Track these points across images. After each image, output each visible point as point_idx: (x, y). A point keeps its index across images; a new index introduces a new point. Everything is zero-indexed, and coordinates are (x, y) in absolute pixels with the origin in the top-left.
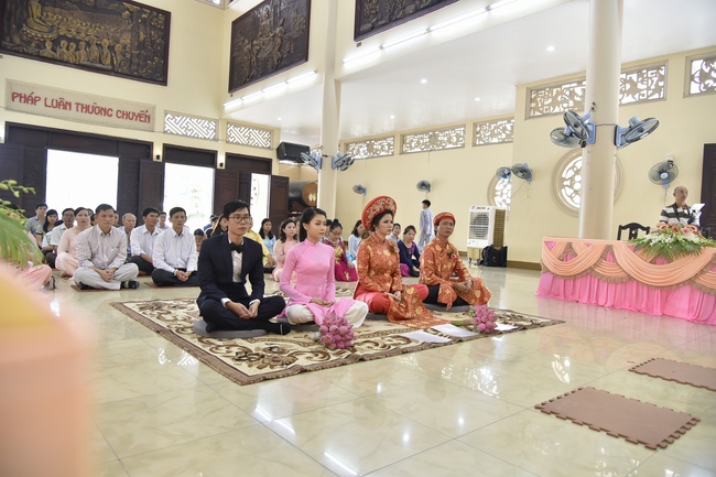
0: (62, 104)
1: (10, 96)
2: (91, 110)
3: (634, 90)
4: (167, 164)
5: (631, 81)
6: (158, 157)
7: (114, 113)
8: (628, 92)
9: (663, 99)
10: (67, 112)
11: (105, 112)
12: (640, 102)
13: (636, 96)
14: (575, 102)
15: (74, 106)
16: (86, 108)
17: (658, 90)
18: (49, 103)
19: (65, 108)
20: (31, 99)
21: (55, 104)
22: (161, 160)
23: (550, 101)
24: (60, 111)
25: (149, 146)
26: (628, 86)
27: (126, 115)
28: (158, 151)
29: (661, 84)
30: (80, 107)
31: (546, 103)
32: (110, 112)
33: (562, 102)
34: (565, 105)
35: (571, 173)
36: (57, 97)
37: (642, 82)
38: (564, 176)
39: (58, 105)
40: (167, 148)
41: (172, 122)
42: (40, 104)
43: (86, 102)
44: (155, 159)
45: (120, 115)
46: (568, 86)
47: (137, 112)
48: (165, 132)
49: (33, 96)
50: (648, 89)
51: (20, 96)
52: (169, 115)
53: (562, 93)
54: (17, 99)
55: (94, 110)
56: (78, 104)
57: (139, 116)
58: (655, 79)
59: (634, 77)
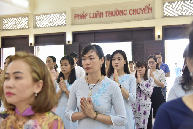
0: (99, 15)
1: (73, 17)
2: (114, 14)
4: (166, 41)
6: (159, 37)
7: (128, 12)
10: (101, 18)
11: (122, 13)
15: (104, 14)
16: (111, 14)
18: (92, 16)
19: (100, 17)
20: (83, 16)
21: (94, 16)
22: (161, 39)
24: (98, 19)
25: (152, 30)
27: (135, 11)
28: (159, 32)
30: (108, 13)
32: (125, 13)
36: (95, 11)
39: (96, 16)
40: (166, 29)
41: (170, 8)
42: (88, 17)
43: (111, 10)
44: (157, 39)
45: (131, 12)
47: (142, 7)
48: (164, 17)
49: (84, 14)
51: (78, 15)
52: (167, 4)
54: (77, 18)
55: (116, 13)
56: (106, 12)
57: (145, 9)
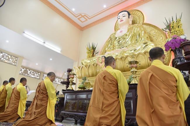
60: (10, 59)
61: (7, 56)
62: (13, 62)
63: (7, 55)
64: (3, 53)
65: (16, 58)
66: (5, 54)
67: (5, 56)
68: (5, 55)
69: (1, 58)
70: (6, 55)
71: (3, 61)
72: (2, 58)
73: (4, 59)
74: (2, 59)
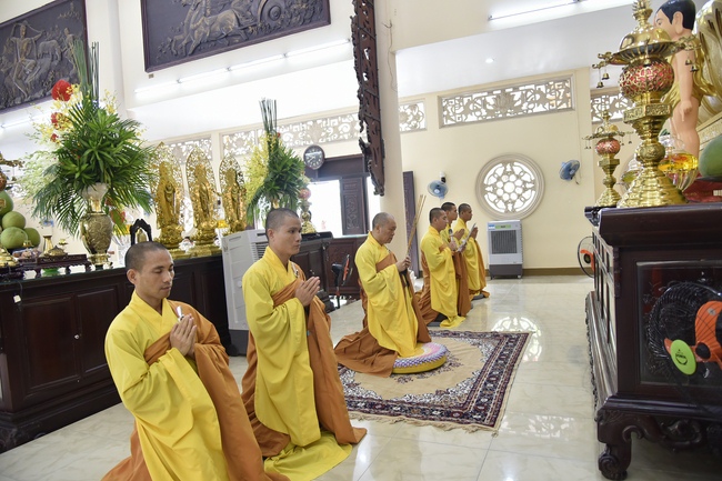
3: (544, 100)
5: (539, 92)
8: (538, 102)
9: (571, 109)
12: (551, 111)
13: (547, 106)
14: (487, 111)
17: (565, 100)
23: (462, 109)
26: (538, 97)
29: (568, 95)
31: (457, 112)
33: (475, 111)
34: (478, 113)
35: (493, 180)
37: (550, 93)
38: (485, 182)
46: (480, 95)
50: (557, 99)
53: (474, 102)
58: (562, 91)
59: (543, 88)
60: (548, 96)
61: (535, 92)
62: (559, 102)
63: (533, 87)
64: (521, 88)
65: (565, 81)
66: (527, 87)
67: (529, 94)
68: (527, 90)
69: (521, 106)
70: (529, 90)
71: (530, 111)
72: (523, 103)
73: (529, 103)
74: (524, 107)
